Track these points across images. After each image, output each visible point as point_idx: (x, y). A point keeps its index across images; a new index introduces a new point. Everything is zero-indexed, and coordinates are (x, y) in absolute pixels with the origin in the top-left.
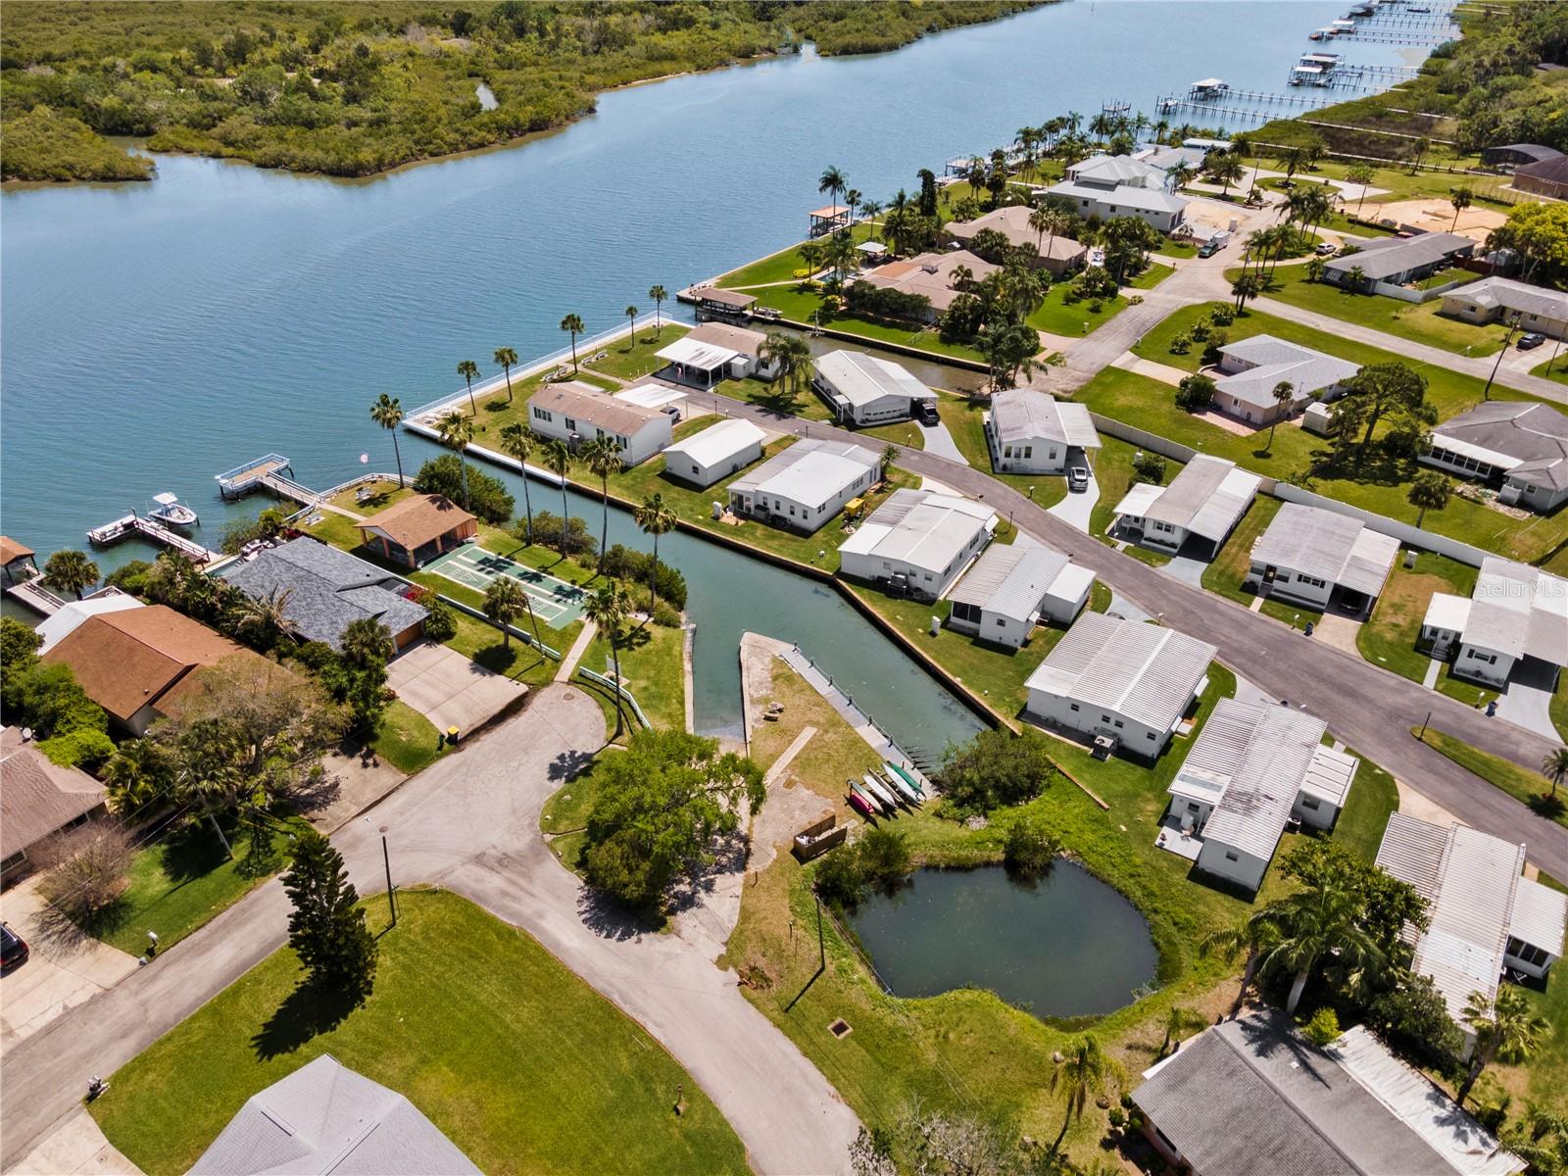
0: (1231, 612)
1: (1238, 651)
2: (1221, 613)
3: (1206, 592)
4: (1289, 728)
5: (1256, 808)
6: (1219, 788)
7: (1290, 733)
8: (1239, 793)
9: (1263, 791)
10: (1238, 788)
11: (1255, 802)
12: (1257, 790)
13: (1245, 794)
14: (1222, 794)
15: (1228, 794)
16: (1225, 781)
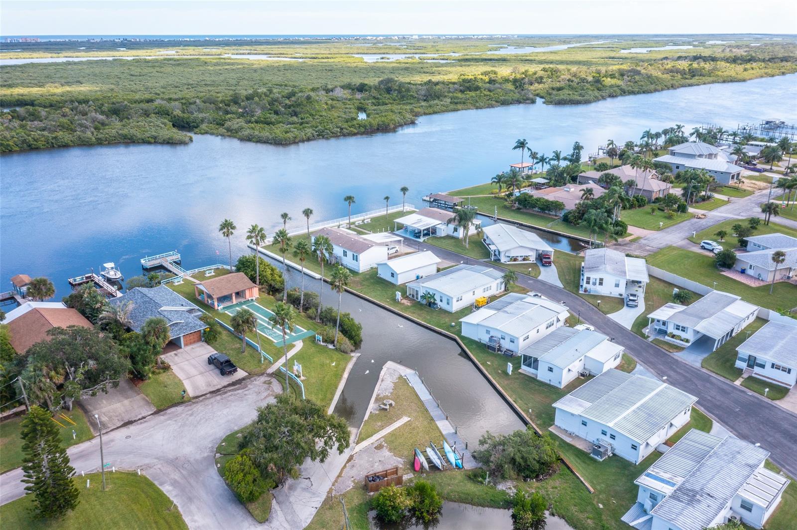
0: (719, 384)
1: (718, 407)
2: (712, 383)
3: (704, 370)
4: (739, 453)
5: (699, 501)
6: (673, 485)
7: (739, 456)
8: (688, 490)
9: (707, 490)
10: (688, 486)
11: (698, 497)
12: (702, 489)
13: (692, 491)
14: (675, 488)
15: (679, 489)
16: (679, 481)
